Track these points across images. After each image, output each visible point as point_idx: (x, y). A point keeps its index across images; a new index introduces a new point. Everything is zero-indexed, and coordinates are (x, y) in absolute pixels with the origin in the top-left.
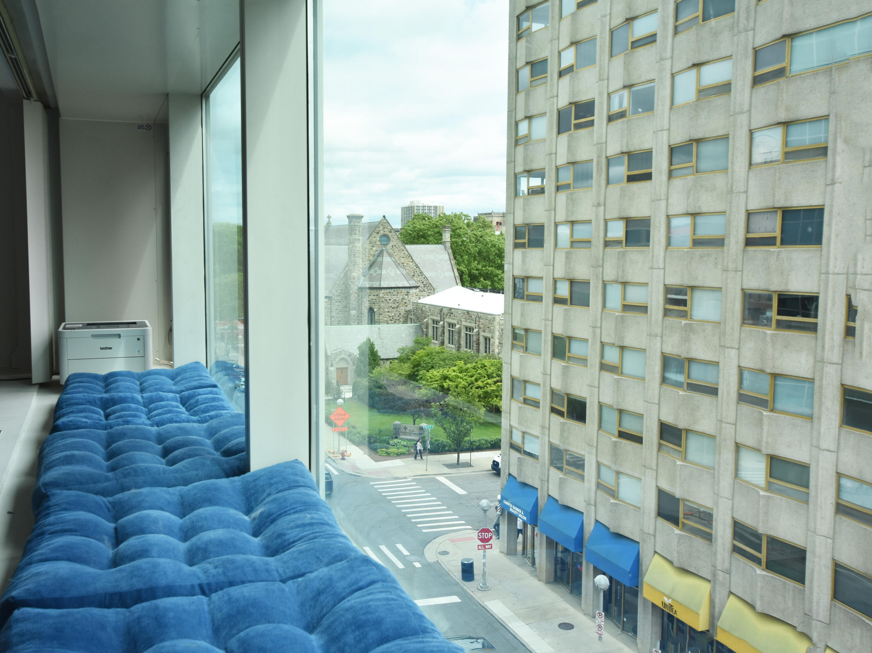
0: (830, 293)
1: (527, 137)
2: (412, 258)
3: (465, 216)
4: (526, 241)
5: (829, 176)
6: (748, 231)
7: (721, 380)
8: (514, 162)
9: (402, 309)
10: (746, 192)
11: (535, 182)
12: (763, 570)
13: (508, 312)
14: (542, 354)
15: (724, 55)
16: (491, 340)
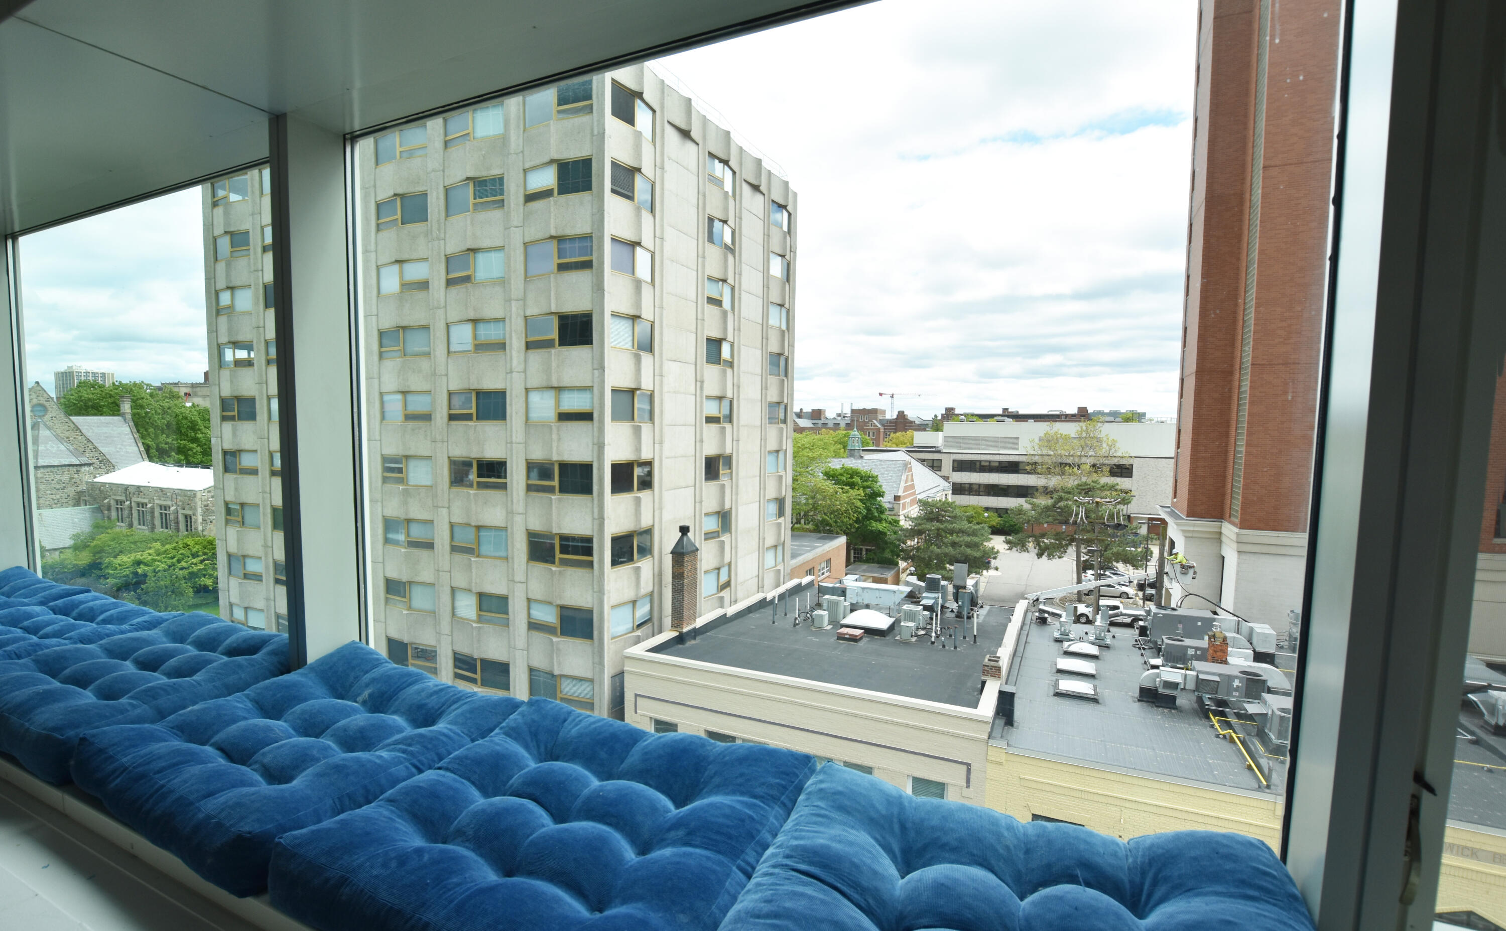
0: (514, 458)
1: (231, 308)
2: (81, 431)
3: (147, 385)
4: (235, 413)
5: (508, 366)
6: (450, 408)
7: (436, 536)
8: (217, 332)
9: (71, 490)
10: (447, 375)
11: (242, 354)
12: (479, 687)
13: (218, 486)
14: (262, 527)
15: (421, 257)
16: (193, 517)
